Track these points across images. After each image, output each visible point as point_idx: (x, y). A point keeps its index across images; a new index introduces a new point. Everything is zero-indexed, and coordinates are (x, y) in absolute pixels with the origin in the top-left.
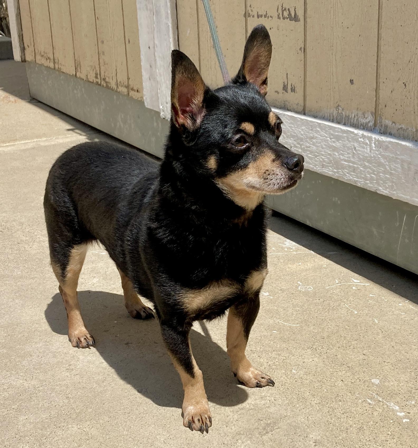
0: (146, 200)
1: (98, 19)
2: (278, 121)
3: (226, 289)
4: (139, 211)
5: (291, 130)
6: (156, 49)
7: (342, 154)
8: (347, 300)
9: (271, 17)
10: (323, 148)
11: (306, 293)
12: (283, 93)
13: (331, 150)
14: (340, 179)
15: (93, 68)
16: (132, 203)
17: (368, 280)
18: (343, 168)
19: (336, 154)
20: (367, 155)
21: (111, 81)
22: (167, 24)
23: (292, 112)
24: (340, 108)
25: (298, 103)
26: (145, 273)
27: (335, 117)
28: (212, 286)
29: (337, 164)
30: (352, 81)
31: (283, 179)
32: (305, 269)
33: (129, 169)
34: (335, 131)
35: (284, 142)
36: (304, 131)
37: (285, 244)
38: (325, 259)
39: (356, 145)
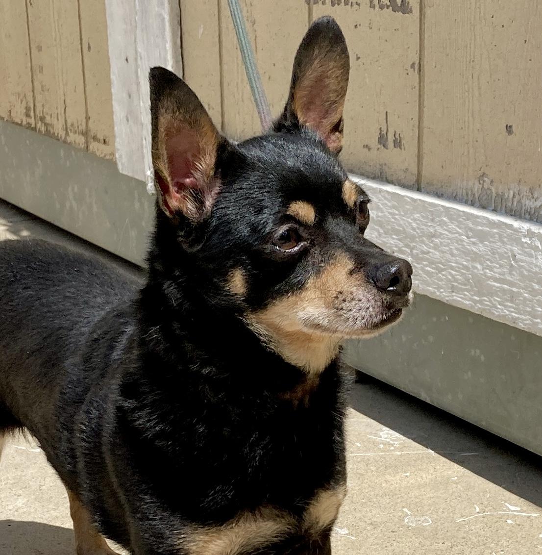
0: (116, 355)
1: (31, 4)
2: (361, 199)
3: (268, 526)
4: (103, 376)
5: (393, 220)
6: (139, 62)
7: (490, 266)
8: (497, 544)
9: (358, 4)
10: (452, 255)
11: (419, 531)
12: (378, 149)
13: (469, 258)
14: (485, 315)
15: (21, 97)
16: (91, 359)
17: (535, 507)
18: (491, 293)
19: (479, 266)
20: (537, 270)
21: (55, 122)
22: (160, 15)
23: (395, 185)
24: (486, 179)
25: (407, 169)
26: (114, 494)
27: (477, 196)
28: (242, 520)
29: (479, 286)
30: (509, 128)
31: (371, 309)
32: (417, 484)
33: (87, 293)
34: (477, 224)
35: (380, 242)
36: (418, 222)
37: (381, 437)
38: (456, 465)
39: (516, 249)
